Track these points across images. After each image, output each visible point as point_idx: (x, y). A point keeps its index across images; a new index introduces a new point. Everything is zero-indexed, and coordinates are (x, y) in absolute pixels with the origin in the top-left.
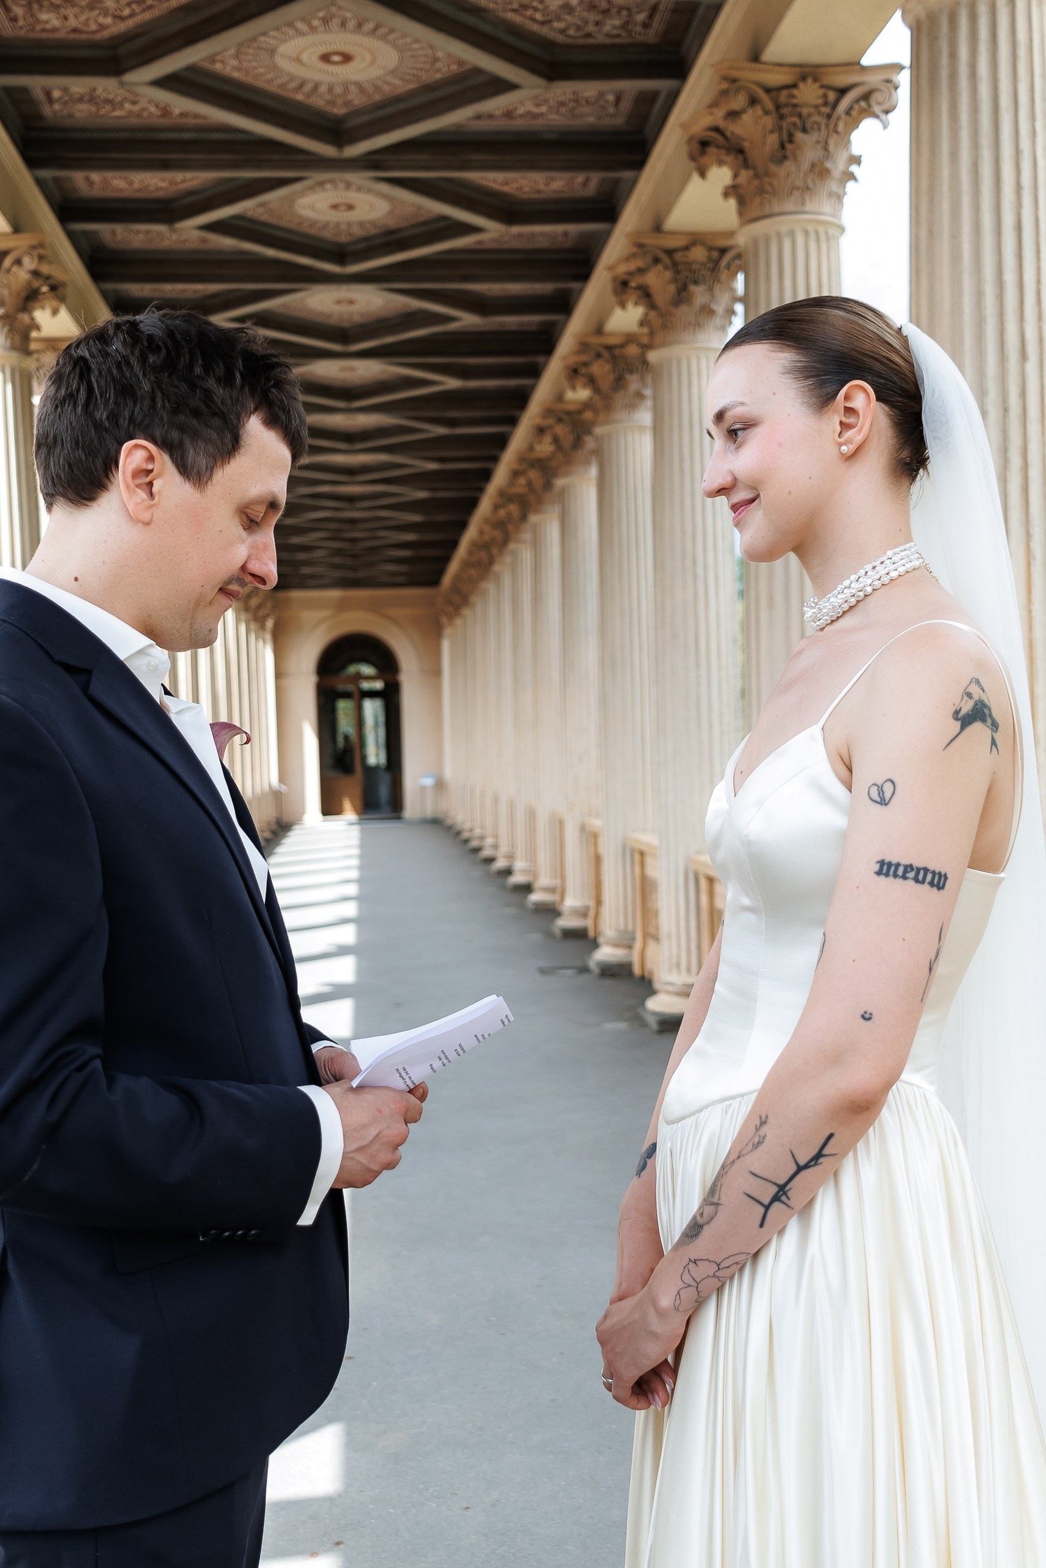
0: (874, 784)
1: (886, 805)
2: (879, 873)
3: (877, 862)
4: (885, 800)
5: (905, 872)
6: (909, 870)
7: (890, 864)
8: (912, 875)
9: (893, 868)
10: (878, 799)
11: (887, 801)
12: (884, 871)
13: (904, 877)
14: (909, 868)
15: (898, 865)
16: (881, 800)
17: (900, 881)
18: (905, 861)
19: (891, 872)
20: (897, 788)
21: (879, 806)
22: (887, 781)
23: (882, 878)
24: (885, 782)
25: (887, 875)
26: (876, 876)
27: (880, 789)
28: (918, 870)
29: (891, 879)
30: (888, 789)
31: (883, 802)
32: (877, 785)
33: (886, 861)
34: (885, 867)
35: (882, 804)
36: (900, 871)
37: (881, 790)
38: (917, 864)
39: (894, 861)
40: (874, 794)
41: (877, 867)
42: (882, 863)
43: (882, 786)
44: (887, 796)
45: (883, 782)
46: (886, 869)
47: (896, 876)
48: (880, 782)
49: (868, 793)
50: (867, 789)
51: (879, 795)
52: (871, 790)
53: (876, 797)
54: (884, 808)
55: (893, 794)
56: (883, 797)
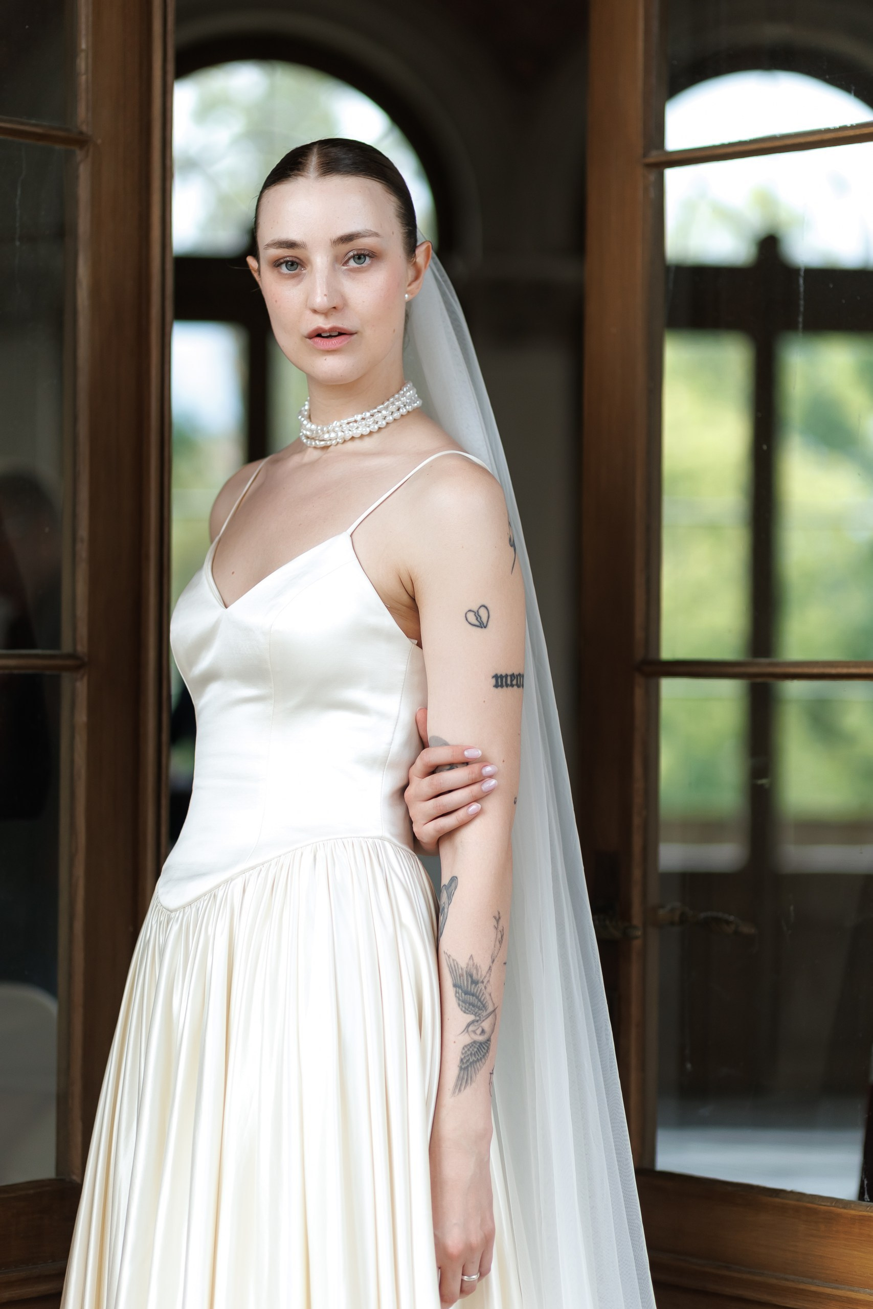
0: (470, 611)
1: (485, 627)
2: (496, 686)
3: (493, 677)
4: (483, 624)
5: (512, 681)
7: (501, 677)
8: (514, 682)
9: (504, 680)
10: (477, 623)
11: (485, 625)
12: (500, 684)
13: (512, 685)
14: (513, 677)
15: (506, 676)
16: (480, 624)
17: (510, 688)
18: (509, 673)
19: (504, 683)
20: (491, 613)
21: (479, 629)
22: (481, 607)
23: (499, 689)
24: (479, 608)
25: (502, 686)
26: (495, 689)
27: (476, 614)
28: (517, 676)
29: (505, 688)
30: (483, 613)
31: (482, 625)
32: (473, 611)
33: (499, 675)
35: (482, 628)
36: (509, 681)
38: (516, 672)
39: (504, 674)
40: (472, 618)
41: (493, 681)
42: (496, 677)
43: (478, 611)
44: (484, 619)
45: (478, 608)
46: (500, 681)
47: (507, 685)
48: (475, 609)
49: (467, 619)
50: (464, 615)
51: (477, 619)
52: (468, 615)
53: (474, 621)
54: (484, 630)
55: (488, 617)
56: (481, 621)
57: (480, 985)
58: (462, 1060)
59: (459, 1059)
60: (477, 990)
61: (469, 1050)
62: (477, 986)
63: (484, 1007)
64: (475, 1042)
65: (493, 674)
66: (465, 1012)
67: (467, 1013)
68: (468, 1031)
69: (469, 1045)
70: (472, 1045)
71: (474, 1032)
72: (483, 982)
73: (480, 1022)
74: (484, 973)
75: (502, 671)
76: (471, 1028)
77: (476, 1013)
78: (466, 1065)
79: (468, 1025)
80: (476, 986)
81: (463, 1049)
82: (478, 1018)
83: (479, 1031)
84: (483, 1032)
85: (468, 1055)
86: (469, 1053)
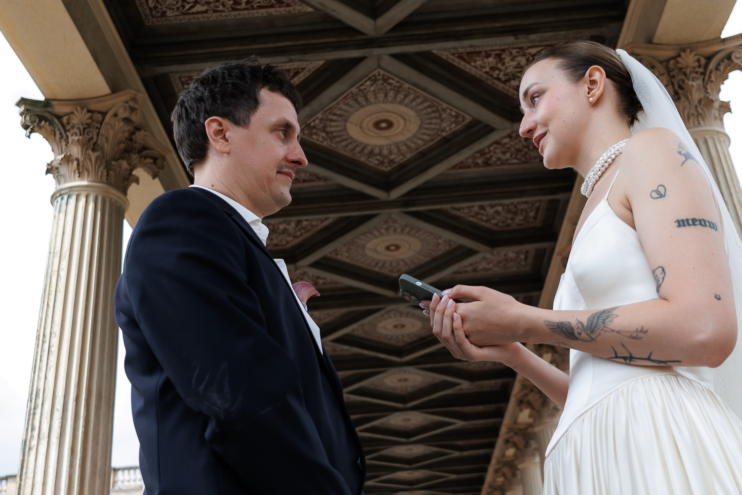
1: (664, 196)
2: (679, 226)
3: (675, 222)
4: (662, 195)
5: (693, 222)
6: (695, 221)
7: (683, 221)
8: (698, 223)
9: (686, 222)
10: (658, 196)
11: (663, 194)
12: (682, 224)
13: (694, 224)
14: (694, 220)
15: (687, 220)
16: (660, 196)
17: (693, 227)
18: (690, 217)
19: (686, 224)
20: (667, 188)
21: (660, 199)
23: (682, 228)
25: (684, 226)
26: (679, 228)
28: (699, 220)
29: (687, 227)
30: (661, 190)
31: (661, 196)
32: (654, 191)
33: (680, 220)
35: (662, 197)
36: (691, 222)
37: (657, 192)
39: (684, 218)
40: (655, 195)
41: (677, 224)
42: (678, 221)
43: (657, 189)
44: (663, 192)
45: (657, 187)
47: (689, 225)
48: (655, 189)
49: (652, 197)
51: (658, 194)
52: (652, 195)
53: (657, 196)
54: (663, 198)
55: (665, 190)
56: (661, 194)
65: (676, 220)
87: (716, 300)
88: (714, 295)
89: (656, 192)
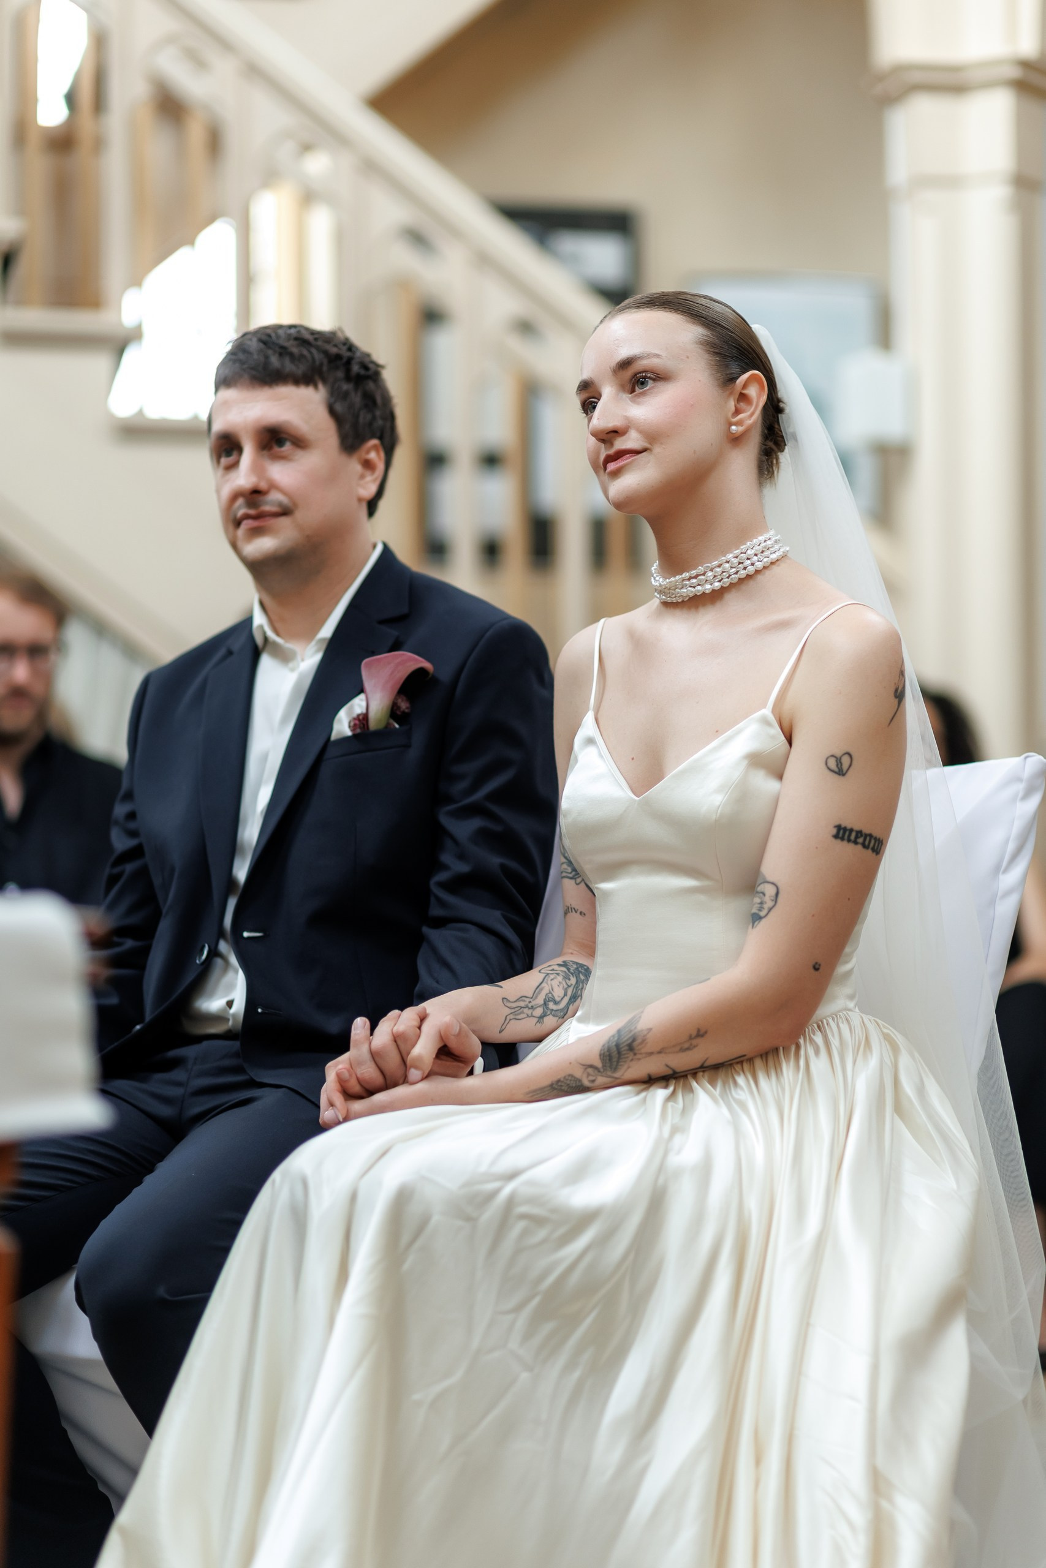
0: (832, 756)
1: (844, 775)
2: (836, 837)
3: (835, 827)
4: (842, 771)
5: (857, 837)
6: (859, 835)
7: (845, 829)
8: (860, 840)
9: (847, 833)
10: (836, 769)
11: (844, 772)
12: (841, 835)
13: (856, 843)
14: (859, 833)
15: (851, 830)
16: (839, 771)
17: (851, 845)
18: (857, 828)
19: (846, 837)
20: (854, 762)
21: (836, 776)
22: (846, 754)
23: (838, 841)
24: (843, 755)
25: (842, 839)
26: (833, 839)
27: (838, 761)
28: (866, 835)
29: (845, 843)
30: (846, 761)
31: (840, 772)
32: (836, 757)
33: (843, 826)
34: (841, 832)
35: (839, 775)
36: (853, 837)
38: (866, 831)
39: (849, 827)
40: (832, 763)
41: (834, 831)
42: (839, 827)
43: (840, 758)
44: (845, 767)
45: (841, 754)
46: (842, 833)
47: (849, 840)
48: (838, 755)
49: (826, 764)
50: (825, 760)
51: (837, 765)
52: (829, 760)
53: (834, 767)
54: (841, 778)
55: (850, 766)
56: (842, 768)
57: (631, 1054)
58: (559, 1081)
59: (559, 1077)
60: (625, 1054)
61: (571, 1080)
62: (628, 1052)
63: (615, 1070)
64: (580, 1081)
65: (837, 824)
66: (600, 1055)
67: (600, 1058)
68: (586, 1069)
69: (575, 1077)
70: (576, 1081)
71: (589, 1075)
72: (635, 1054)
73: (600, 1074)
74: (643, 1051)
75: (848, 823)
76: (590, 1070)
77: (605, 1066)
78: (556, 1087)
79: (591, 1066)
80: (628, 1050)
81: (569, 1075)
82: (602, 1070)
83: (591, 1078)
84: (593, 1081)
85: (565, 1083)
86: (568, 1082)
87: (812, 970)
88: (814, 963)
89: (837, 761)
